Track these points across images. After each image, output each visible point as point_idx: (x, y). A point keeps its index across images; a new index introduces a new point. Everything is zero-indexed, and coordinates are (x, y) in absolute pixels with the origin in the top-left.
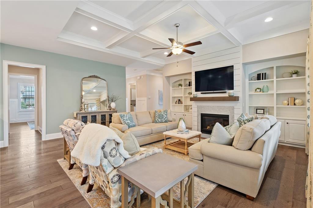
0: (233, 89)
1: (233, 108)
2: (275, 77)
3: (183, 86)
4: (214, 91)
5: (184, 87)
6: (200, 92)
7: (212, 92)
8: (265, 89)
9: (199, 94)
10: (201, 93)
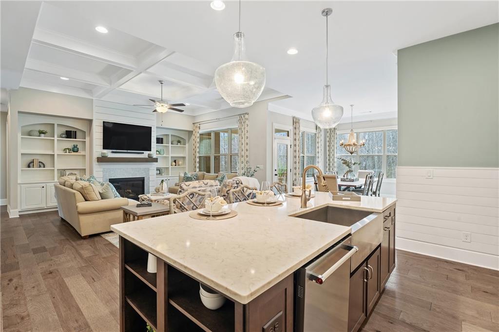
0: (151, 151)
1: (148, 170)
2: (170, 143)
3: (56, 136)
4: (128, 151)
5: (58, 137)
6: (111, 151)
7: (126, 151)
8: (162, 153)
9: (109, 153)
10: (113, 152)
